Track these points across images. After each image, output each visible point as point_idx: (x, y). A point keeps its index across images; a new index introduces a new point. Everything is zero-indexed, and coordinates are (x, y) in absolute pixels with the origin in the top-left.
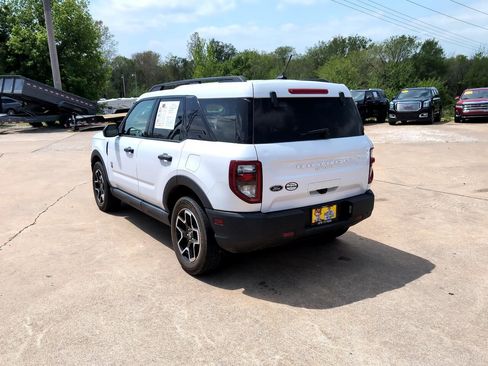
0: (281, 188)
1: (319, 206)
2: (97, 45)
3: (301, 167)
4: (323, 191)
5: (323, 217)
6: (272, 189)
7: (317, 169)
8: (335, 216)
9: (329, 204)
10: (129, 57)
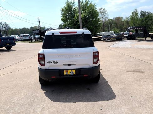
0: (51, 62)
1: (67, 70)
2: (98, 17)
3: (63, 56)
4: (69, 65)
5: (69, 73)
6: (48, 62)
7: (66, 57)
8: (75, 74)
9: (72, 69)
10: (112, 19)
